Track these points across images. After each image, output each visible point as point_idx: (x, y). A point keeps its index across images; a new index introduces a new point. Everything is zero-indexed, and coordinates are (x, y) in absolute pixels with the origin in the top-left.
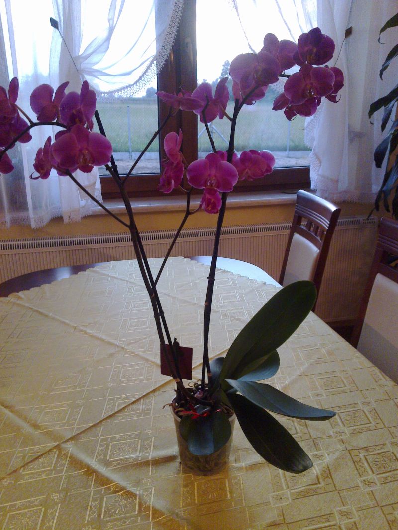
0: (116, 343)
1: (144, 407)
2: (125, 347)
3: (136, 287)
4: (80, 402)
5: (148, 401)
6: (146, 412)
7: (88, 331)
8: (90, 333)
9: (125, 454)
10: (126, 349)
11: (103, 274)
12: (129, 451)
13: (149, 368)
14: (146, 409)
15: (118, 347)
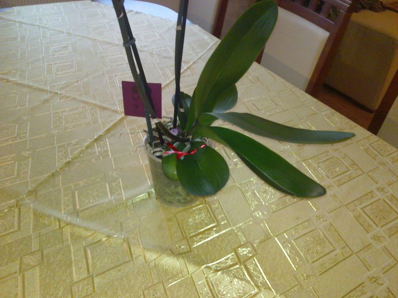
0: (46, 89)
1: (100, 150)
2: (59, 92)
3: (50, 32)
4: (26, 153)
5: (101, 143)
6: (104, 154)
7: (11, 79)
8: (14, 81)
9: (95, 199)
10: (61, 94)
11: (9, 20)
12: (99, 196)
13: (92, 111)
14: (102, 152)
15: (50, 92)
